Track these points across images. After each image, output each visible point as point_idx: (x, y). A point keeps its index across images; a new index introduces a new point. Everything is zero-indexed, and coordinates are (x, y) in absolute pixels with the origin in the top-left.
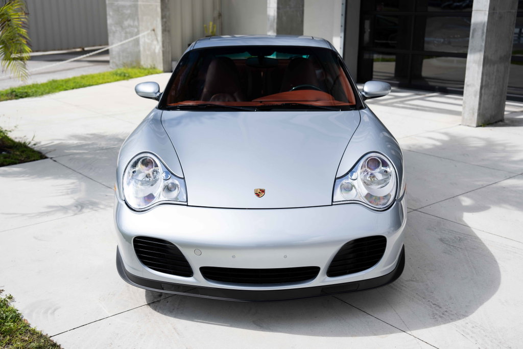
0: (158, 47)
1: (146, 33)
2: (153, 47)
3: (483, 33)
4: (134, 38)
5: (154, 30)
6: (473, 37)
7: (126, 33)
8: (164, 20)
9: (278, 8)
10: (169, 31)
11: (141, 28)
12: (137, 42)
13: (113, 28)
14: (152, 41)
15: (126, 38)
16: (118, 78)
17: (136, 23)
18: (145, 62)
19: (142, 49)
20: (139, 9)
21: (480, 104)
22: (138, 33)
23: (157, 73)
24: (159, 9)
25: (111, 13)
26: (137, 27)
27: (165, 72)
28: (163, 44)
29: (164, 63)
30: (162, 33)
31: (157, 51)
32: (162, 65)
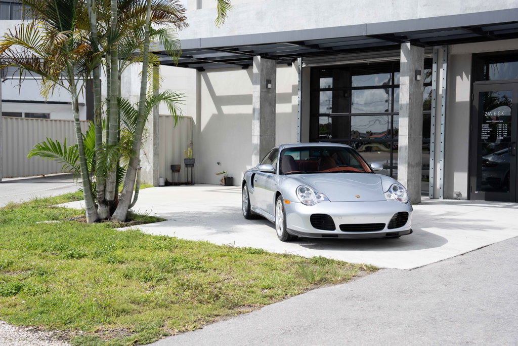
0: (149, 168)
2: (144, 167)
5: (146, 154)
6: (400, 151)
8: (156, 146)
9: (260, 136)
10: (158, 155)
14: (144, 163)
23: (149, 187)
24: (151, 138)
27: (155, 186)
28: (154, 164)
29: (154, 179)
30: (154, 156)
31: (148, 170)
32: (152, 181)
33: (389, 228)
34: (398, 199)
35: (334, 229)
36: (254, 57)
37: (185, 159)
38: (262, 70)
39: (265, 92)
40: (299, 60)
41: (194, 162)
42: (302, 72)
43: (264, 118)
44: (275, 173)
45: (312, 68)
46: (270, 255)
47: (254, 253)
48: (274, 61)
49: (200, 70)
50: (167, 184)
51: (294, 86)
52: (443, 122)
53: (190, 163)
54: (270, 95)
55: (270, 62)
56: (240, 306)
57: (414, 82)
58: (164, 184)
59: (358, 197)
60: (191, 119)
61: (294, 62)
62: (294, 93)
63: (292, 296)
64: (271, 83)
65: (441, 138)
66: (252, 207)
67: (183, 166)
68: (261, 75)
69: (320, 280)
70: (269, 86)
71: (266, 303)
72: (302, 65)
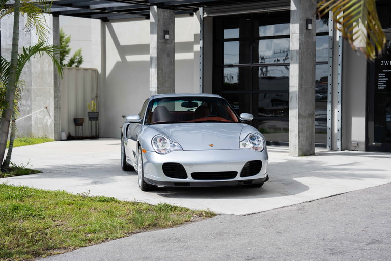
0: (50, 121)
1: (38, 111)
2: (45, 121)
4: (27, 116)
5: (46, 108)
8: (56, 99)
9: (158, 87)
10: (59, 108)
11: (33, 107)
12: (30, 118)
14: (45, 116)
17: (29, 103)
18: (36, 132)
19: (33, 123)
20: (32, 92)
21: (299, 142)
22: (29, 112)
23: (49, 141)
24: (52, 91)
26: (30, 106)
27: (57, 140)
28: (55, 118)
29: (55, 133)
30: (55, 109)
31: (49, 124)
32: (54, 135)
33: (242, 176)
34: (253, 147)
35: (186, 177)
36: (151, 7)
37: (88, 113)
38: (159, 21)
39: (163, 42)
40: (201, 9)
41: (98, 116)
42: (203, 22)
43: (162, 70)
44: (141, 123)
45: (214, 18)
46: (119, 203)
47: (103, 201)
48: (172, 11)
49: (105, 20)
50: (70, 138)
51: (195, 35)
52: (340, 72)
53: (94, 117)
54: (168, 46)
55: (167, 13)
56: (56, 248)
57: (305, 31)
58: (66, 138)
59: (212, 146)
60: (95, 71)
61: (195, 12)
63: (112, 239)
64: (168, 34)
65: (338, 88)
66: (127, 158)
67: (86, 119)
68: (158, 25)
69: (149, 225)
70: (167, 37)
71: (82, 245)
72: (203, 15)
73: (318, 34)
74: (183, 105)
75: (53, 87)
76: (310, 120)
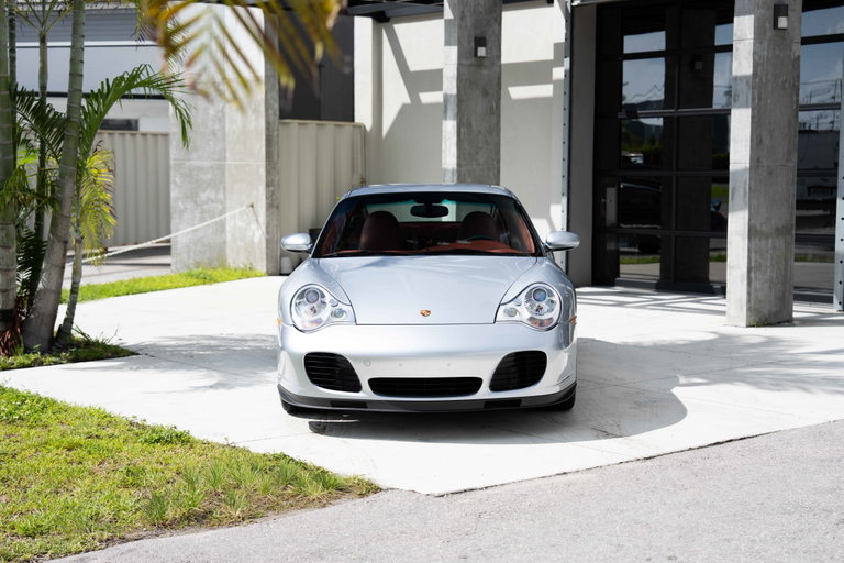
0: (258, 234)
1: (237, 211)
2: (250, 234)
3: (745, 193)
4: (217, 219)
5: (252, 206)
6: (732, 198)
7: (202, 212)
8: (271, 189)
9: (459, 165)
10: (278, 207)
11: (228, 204)
12: (221, 227)
13: (181, 205)
14: (249, 224)
15: (202, 220)
16: (194, 281)
17: (221, 195)
18: (235, 259)
19: (229, 237)
20: (227, 172)
21: (749, 294)
22: (223, 211)
23: (256, 276)
24: (262, 172)
25: (178, 180)
26: (222, 202)
27: (270, 275)
28: (267, 228)
29: (267, 260)
30: (267, 210)
31: (256, 240)
32: (265, 263)
34: (531, 319)
35: (358, 388)
38: (462, 17)
39: (471, 65)
42: (572, 17)
43: (469, 125)
45: (599, 6)
49: (381, 19)
51: (556, 46)
54: (485, 72)
57: (770, 33)
59: (426, 313)
60: (360, 128)
62: (557, 63)
64: (484, 45)
68: (460, 27)
70: (482, 51)
72: (572, 2)
73: (806, 41)
74: (414, 212)
75: (264, 163)
76: (781, 243)
